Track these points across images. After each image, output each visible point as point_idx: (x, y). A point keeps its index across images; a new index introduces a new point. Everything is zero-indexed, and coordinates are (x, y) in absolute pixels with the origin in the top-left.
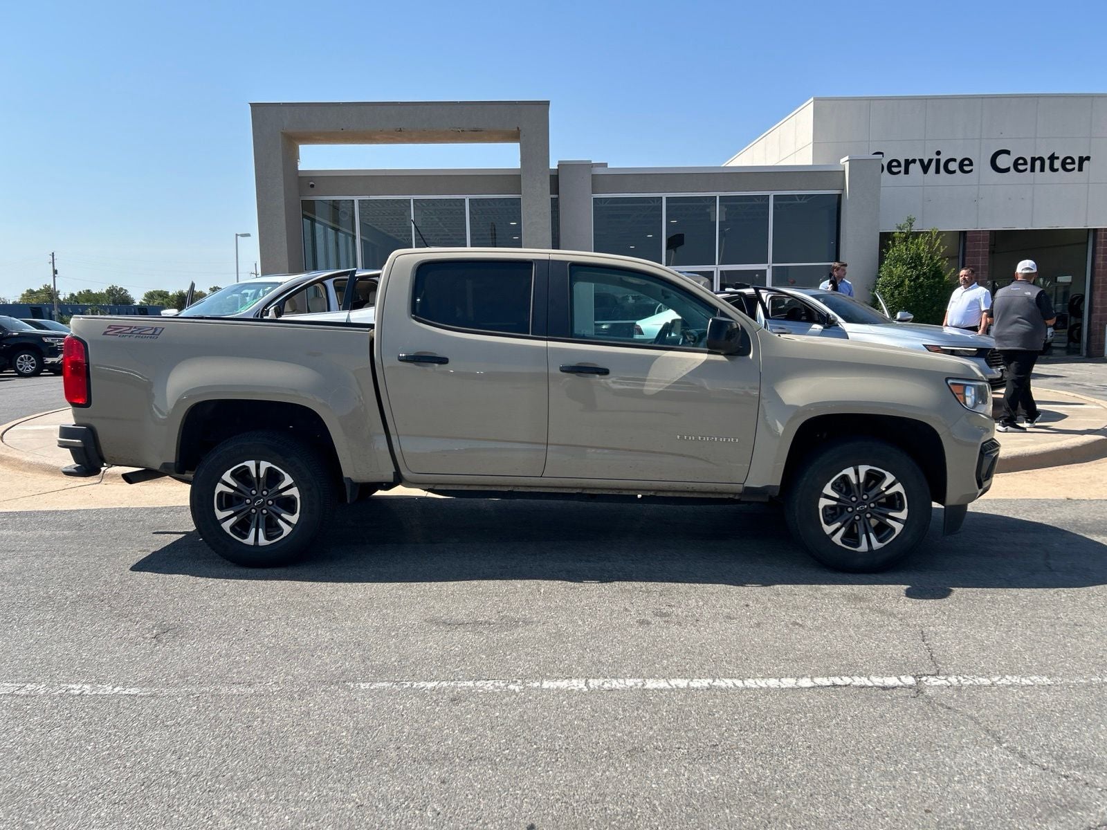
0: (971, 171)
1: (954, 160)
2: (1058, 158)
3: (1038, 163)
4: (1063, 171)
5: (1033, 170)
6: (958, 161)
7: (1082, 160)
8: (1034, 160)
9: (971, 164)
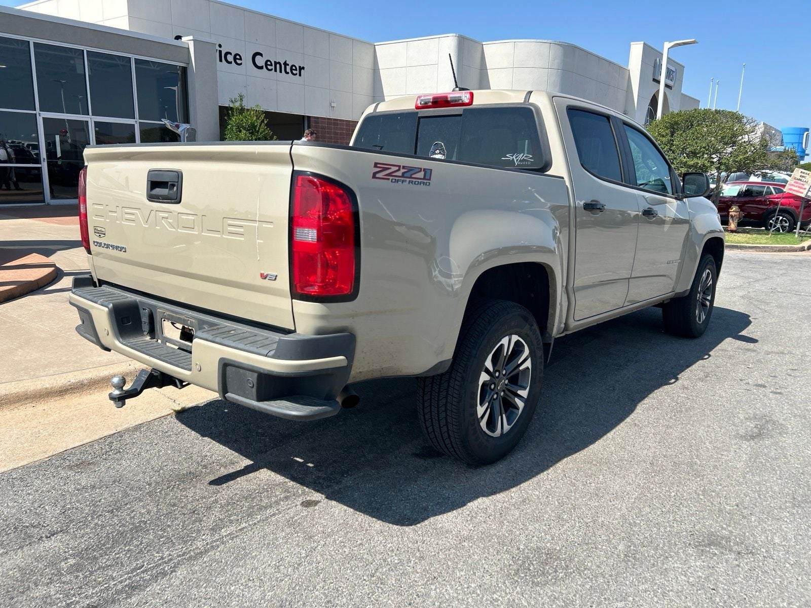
0: (241, 64)
1: (230, 54)
2: (288, 65)
3: (278, 66)
4: (291, 75)
5: (276, 71)
6: (233, 54)
7: (301, 68)
8: (276, 63)
9: (241, 59)
